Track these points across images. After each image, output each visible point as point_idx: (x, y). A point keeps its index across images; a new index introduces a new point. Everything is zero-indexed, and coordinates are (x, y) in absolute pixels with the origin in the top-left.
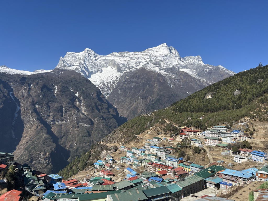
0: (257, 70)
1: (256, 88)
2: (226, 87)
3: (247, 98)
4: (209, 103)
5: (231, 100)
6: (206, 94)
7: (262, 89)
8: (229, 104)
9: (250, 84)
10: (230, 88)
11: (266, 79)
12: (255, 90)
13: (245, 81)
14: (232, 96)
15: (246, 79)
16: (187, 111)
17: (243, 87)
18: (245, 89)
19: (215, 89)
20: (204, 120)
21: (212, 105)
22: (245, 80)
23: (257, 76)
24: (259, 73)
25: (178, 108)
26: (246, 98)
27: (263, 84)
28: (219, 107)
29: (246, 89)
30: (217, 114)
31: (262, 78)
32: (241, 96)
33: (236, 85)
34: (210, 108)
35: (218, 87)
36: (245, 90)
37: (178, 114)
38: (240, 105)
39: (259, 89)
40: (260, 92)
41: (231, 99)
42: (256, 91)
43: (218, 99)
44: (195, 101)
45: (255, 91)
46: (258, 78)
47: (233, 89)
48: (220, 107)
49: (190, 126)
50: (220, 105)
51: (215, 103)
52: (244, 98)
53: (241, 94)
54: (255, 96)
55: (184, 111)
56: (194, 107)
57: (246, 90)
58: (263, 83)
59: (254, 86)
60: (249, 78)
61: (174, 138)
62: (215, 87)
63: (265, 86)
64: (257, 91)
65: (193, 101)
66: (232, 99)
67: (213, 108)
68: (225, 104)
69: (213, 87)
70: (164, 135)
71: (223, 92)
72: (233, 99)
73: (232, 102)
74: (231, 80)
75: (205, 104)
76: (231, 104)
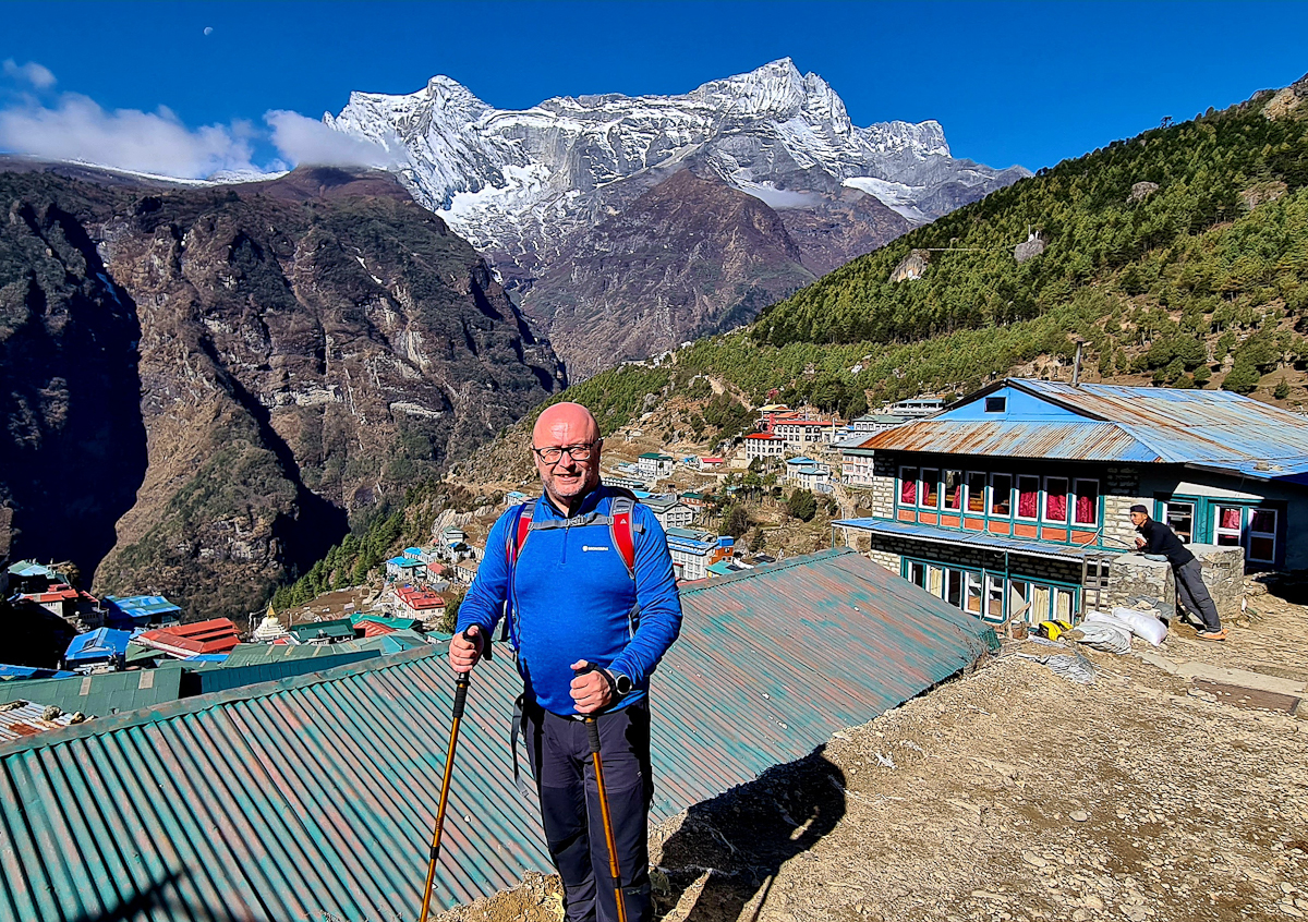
0: (1143, 143)
1: (1118, 225)
2: (989, 227)
3: (1069, 269)
4: (901, 301)
5: (997, 281)
6: (896, 262)
7: (1145, 227)
8: (983, 300)
9: (1096, 207)
10: (1005, 230)
11: (1170, 180)
12: (1108, 233)
13: (1075, 198)
14: (1003, 264)
15: (1085, 189)
16: (805, 339)
17: (1059, 221)
18: (1066, 230)
19: (939, 237)
20: (863, 375)
21: (914, 307)
22: (1075, 193)
23: (1134, 172)
24: (1147, 156)
25: (772, 329)
26: (1060, 272)
27: (1154, 203)
28: (937, 315)
29: (1074, 228)
30: (924, 348)
31: (1157, 176)
32: (1042, 262)
33: (1033, 214)
34: (899, 320)
35: (956, 228)
36: (1064, 238)
37: (769, 351)
38: (1031, 302)
39: (1128, 230)
40: (1132, 245)
41: (999, 276)
42: (1115, 237)
43: (940, 283)
44: (847, 292)
45: (1110, 236)
46: (1136, 179)
47: (1016, 235)
48: (943, 317)
49: (802, 404)
50: (944, 305)
51: (925, 298)
52: (1053, 272)
53: (1045, 254)
54: (1104, 259)
55: (795, 338)
56: (834, 321)
57: (1071, 235)
58: (1151, 198)
59: (1110, 214)
60: (1095, 184)
61: (724, 455)
62: (945, 228)
63: (1157, 214)
64: (1120, 240)
65: (837, 295)
66: (1002, 279)
67: (913, 320)
68: (969, 300)
69: (935, 230)
70: (693, 446)
71: (974, 248)
72: (1005, 277)
73: (1000, 290)
74: (1018, 194)
75: (885, 305)
76: (993, 298)
